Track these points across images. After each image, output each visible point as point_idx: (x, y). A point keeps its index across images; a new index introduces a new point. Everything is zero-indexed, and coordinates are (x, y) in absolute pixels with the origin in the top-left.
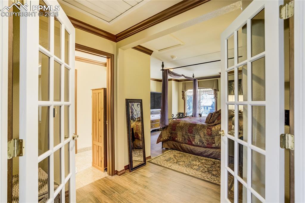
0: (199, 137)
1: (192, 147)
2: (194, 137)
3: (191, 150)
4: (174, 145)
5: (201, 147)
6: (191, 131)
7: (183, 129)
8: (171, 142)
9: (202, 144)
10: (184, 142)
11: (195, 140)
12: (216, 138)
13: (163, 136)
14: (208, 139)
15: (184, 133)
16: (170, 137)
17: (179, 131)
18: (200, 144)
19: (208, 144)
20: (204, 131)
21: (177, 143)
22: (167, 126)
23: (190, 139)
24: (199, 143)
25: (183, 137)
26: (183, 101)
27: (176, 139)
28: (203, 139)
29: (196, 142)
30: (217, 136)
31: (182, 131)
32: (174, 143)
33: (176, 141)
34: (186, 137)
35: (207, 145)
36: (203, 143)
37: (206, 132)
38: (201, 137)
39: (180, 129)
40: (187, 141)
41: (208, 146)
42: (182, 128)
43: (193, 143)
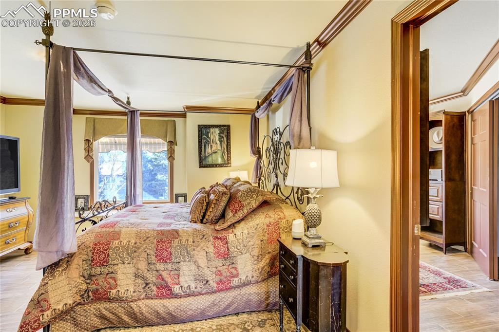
0: (193, 267)
1: (171, 304)
2: (178, 270)
3: (170, 314)
4: (102, 317)
5: (200, 294)
6: (165, 254)
7: (137, 254)
8: (92, 308)
9: (204, 285)
10: (142, 296)
11: (181, 279)
12: (239, 262)
13: (52, 301)
14: (220, 268)
15: (142, 265)
16: (87, 291)
17: (124, 263)
18: (196, 288)
19: (221, 281)
20: (207, 250)
21: (117, 305)
22: (71, 256)
23: (163, 279)
24: (193, 285)
25: (139, 281)
26: (88, 165)
27: (114, 291)
28: (207, 272)
29: (186, 285)
30: (242, 253)
31: (135, 261)
32: (103, 306)
33: (110, 300)
34: (151, 277)
35: (218, 284)
36: (207, 281)
37: (211, 249)
38: (198, 267)
39: (128, 254)
40: (154, 288)
41: (221, 286)
42: (132, 252)
43: (176, 289)
